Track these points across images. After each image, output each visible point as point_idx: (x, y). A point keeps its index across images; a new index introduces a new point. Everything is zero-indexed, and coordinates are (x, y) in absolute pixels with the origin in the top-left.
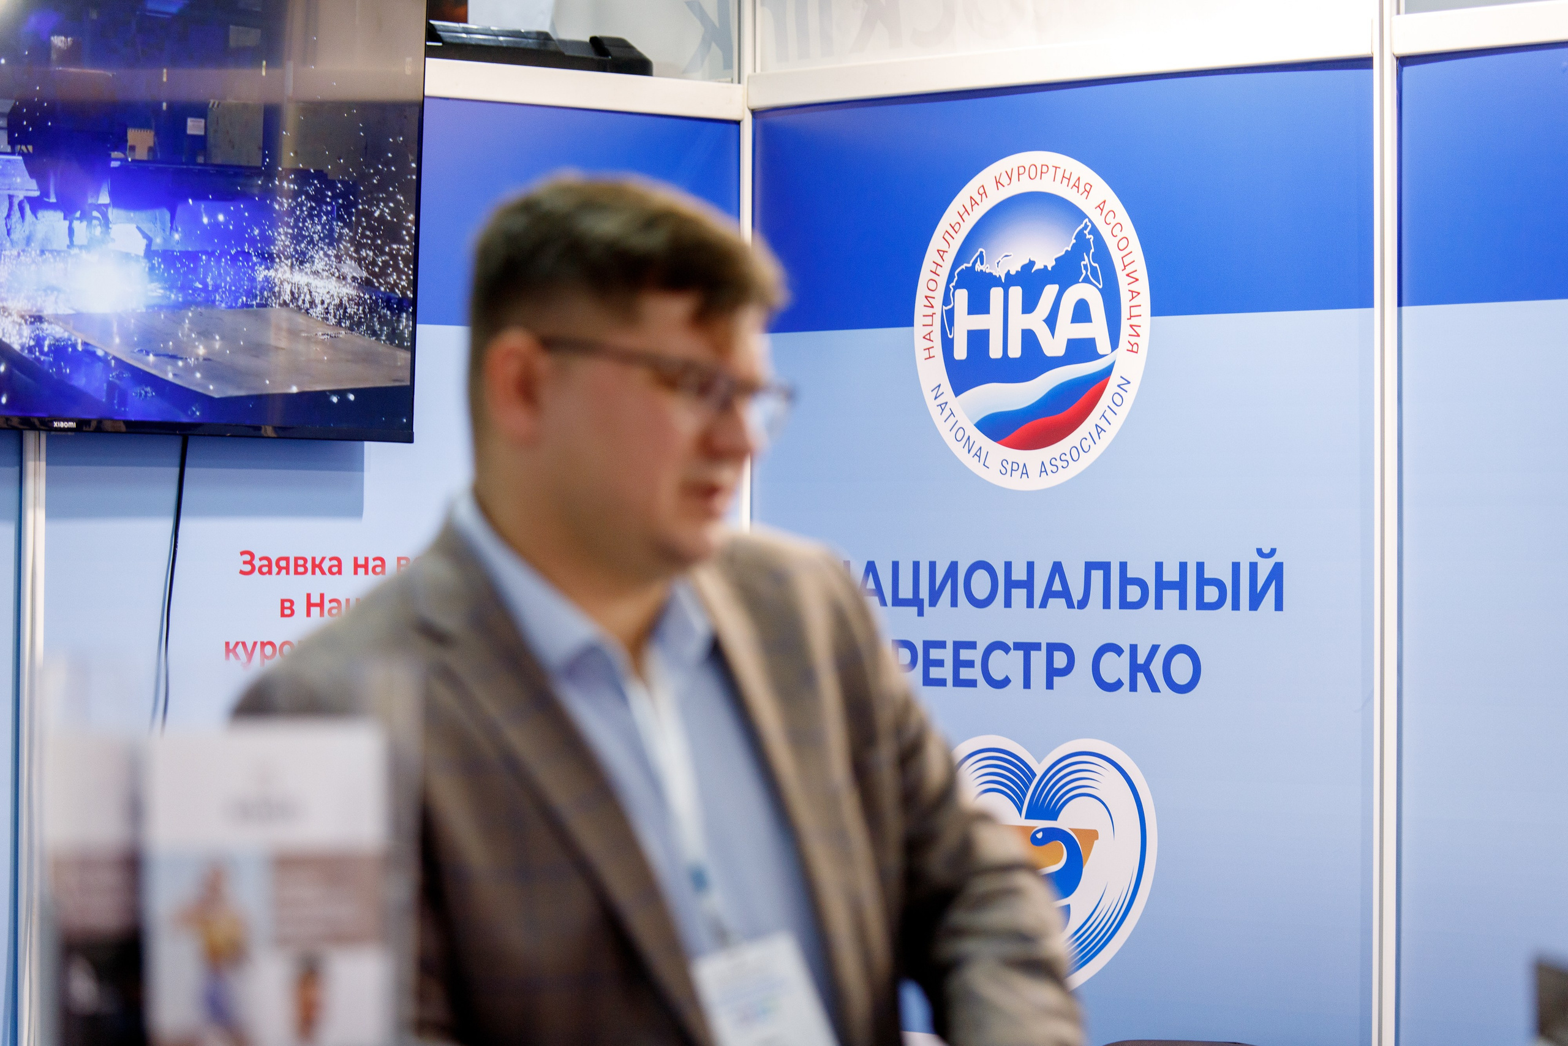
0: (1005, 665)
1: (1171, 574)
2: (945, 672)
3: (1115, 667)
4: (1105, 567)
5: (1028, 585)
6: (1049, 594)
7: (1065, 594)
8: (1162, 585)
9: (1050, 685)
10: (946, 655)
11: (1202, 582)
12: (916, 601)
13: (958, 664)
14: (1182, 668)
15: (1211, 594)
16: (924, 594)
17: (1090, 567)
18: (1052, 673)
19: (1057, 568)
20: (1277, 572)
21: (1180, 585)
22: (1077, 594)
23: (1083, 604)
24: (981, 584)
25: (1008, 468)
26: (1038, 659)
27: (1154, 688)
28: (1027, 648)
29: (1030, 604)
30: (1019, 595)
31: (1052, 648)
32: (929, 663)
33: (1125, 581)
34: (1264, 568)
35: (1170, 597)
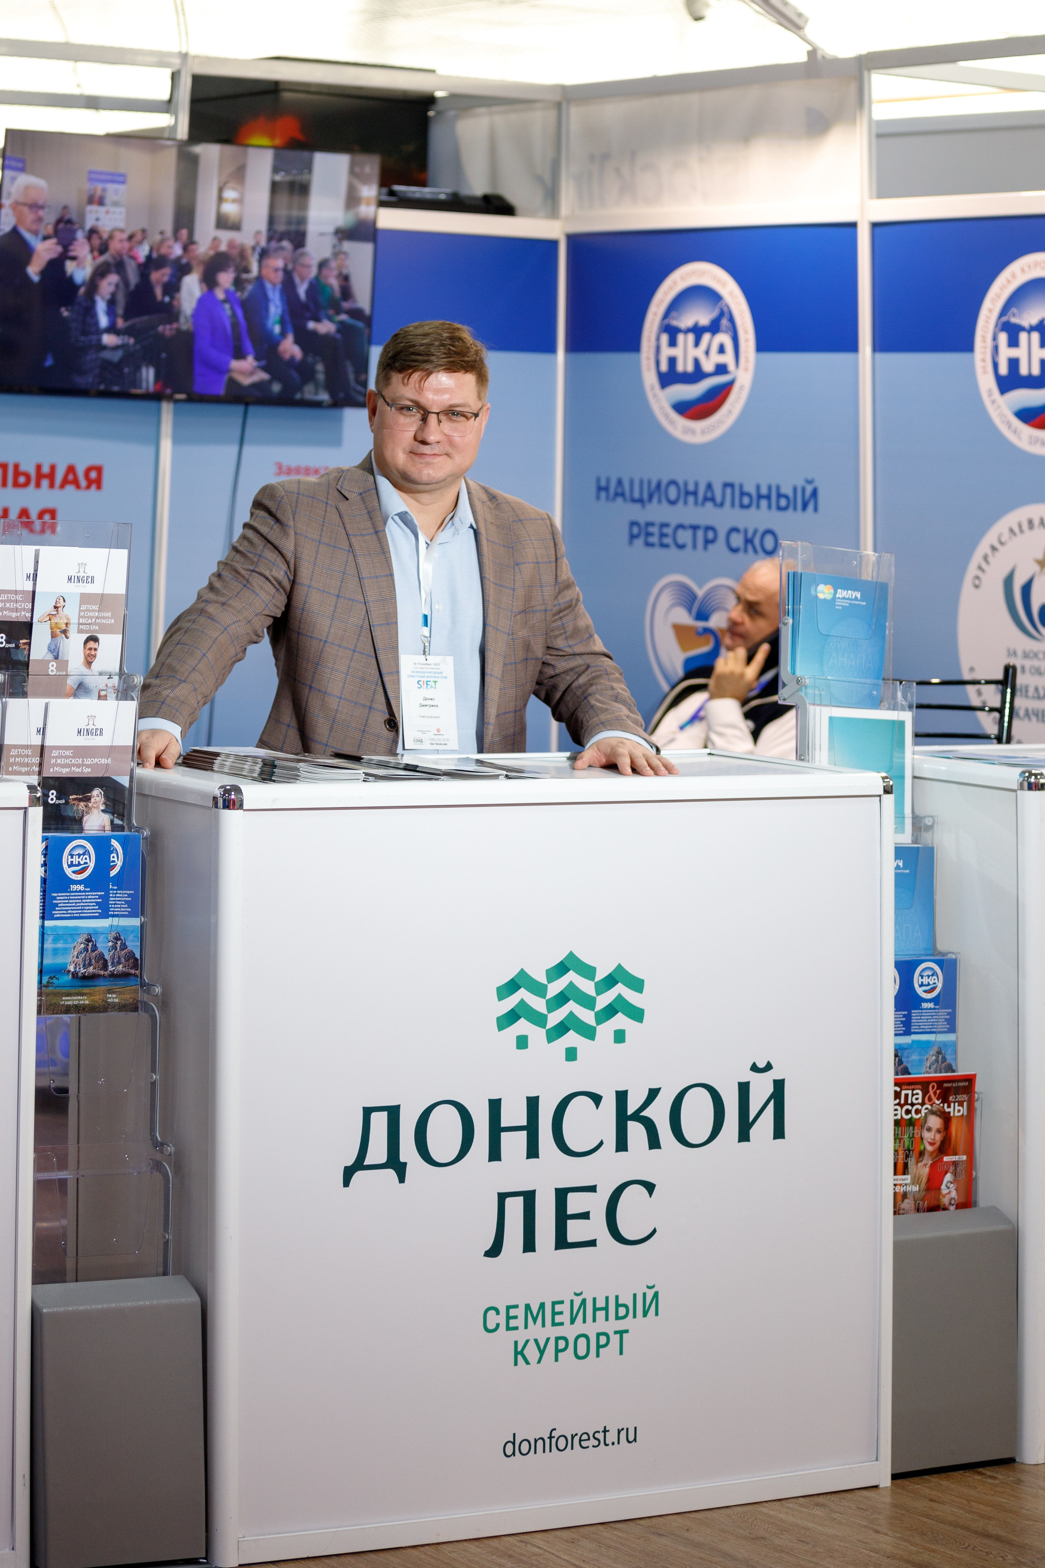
0: (684, 536)
1: (764, 491)
2: (654, 539)
3: (737, 540)
4: (732, 485)
5: (695, 493)
6: (706, 499)
7: (713, 499)
8: (760, 497)
9: (705, 548)
10: (655, 530)
11: (779, 496)
12: (641, 501)
13: (663, 535)
14: (769, 542)
15: (783, 502)
16: (646, 496)
17: (726, 485)
18: (707, 542)
19: (709, 486)
20: (815, 493)
21: (768, 497)
22: (719, 499)
23: (722, 505)
24: (673, 493)
25: (687, 431)
26: (700, 534)
27: (755, 551)
28: (695, 528)
29: (696, 503)
30: (691, 499)
31: (708, 528)
32: (648, 534)
33: (742, 494)
34: (809, 490)
35: (764, 503)
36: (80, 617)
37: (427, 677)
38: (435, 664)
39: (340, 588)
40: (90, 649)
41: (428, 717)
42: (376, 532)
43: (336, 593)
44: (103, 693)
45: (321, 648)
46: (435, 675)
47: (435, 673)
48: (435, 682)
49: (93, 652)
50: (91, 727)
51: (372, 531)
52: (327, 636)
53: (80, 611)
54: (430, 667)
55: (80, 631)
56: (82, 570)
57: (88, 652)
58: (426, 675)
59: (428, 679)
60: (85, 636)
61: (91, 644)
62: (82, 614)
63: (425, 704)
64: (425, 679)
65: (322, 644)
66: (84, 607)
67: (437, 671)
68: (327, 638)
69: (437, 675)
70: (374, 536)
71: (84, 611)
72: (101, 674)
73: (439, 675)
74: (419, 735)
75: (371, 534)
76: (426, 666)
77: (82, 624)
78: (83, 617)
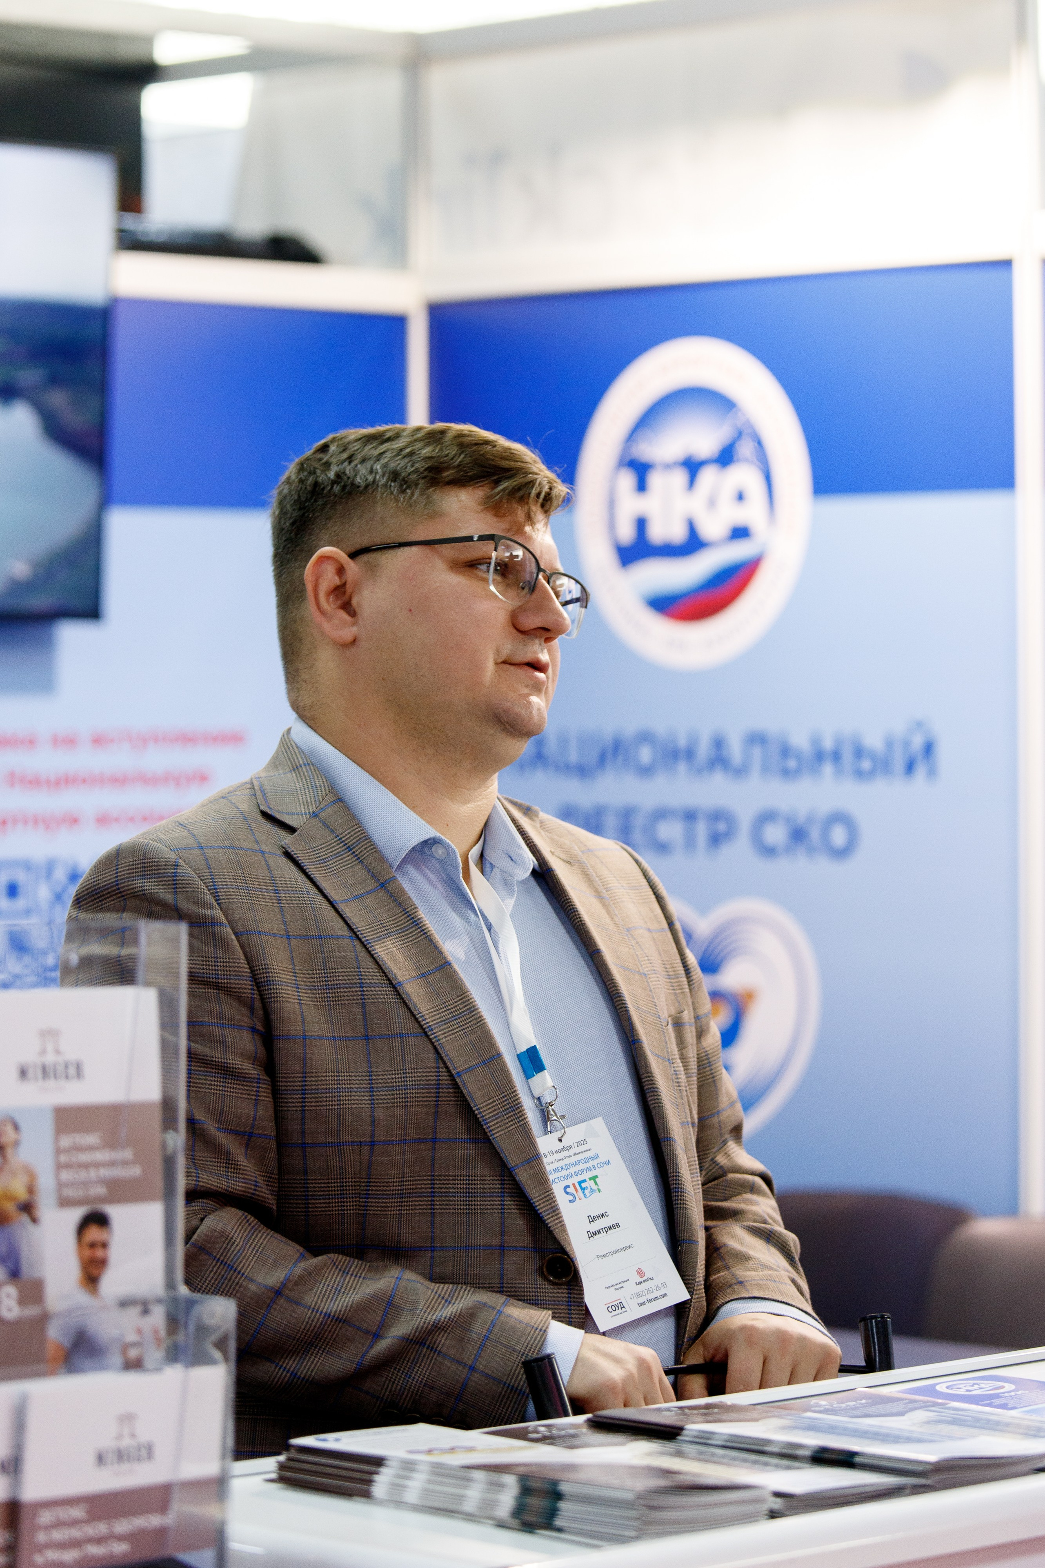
0: (669, 830)
1: (828, 746)
3: (775, 834)
4: (763, 738)
5: (689, 755)
6: (711, 764)
7: (725, 764)
8: (819, 756)
11: (858, 753)
12: (582, 769)
14: (839, 836)
15: (866, 765)
16: (591, 762)
17: (751, 738)
18: (714, 838)
19: (718, 741)
21: (836, 757)
22: (737, 762)
23: (743, 772)
24: (645, 754)
26: (702, 826)
27: (812, 853)
28: (690, 816)
29: (692, 771)
30: (682, 765)
31: (716, 815)
33: (784, 752)
34: (918, 742)
35: (828, 769)
36: (59, 1167)
37: (577, 1174)
38: (579, 1144)
39: (365, 1019)
40: (93, 1245)
41: (612, 1253)
42: (382, 885)
43: (360, 1032)
44: (133, 1353)
45: (365, 1159)
46: (588, 1165)
47: (587, 1160)
48: (594, 1178)
49: (99, 1253)
50: (126, 1442)
51: (372, 884)
52: (373, 1131)
53: (58, 1151)
54: (571, 1152)
55: (65, 1203)
56: (50, 1048)
57: (87, 1253)
58: (573, 1170)
59: (580, 1178)
60: (76, 1214)
61: (94, 1233)
62: (63, 1158)
63: (597, 1229)
64: (575, 1180)
65: (366, 1149)
66: (66, 1141)
67: (587, 1155)
68: (373, 1136)
69: (591, 1163)
70: (381, 894)
71: (68, 1151)
72: (124, 1303)
73: (595, 1162)
74: (613, 1296)
75: (372, 891)
76: (565, 1153)
77: (68, 1185)
78: (67, 1166)
